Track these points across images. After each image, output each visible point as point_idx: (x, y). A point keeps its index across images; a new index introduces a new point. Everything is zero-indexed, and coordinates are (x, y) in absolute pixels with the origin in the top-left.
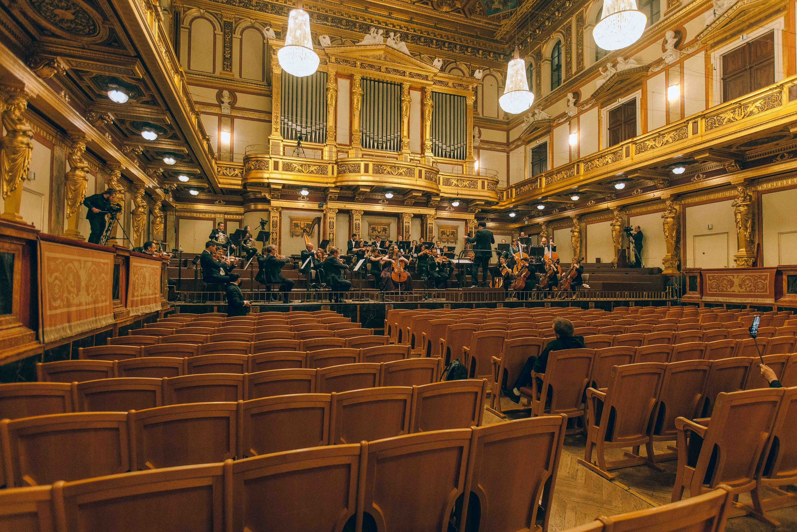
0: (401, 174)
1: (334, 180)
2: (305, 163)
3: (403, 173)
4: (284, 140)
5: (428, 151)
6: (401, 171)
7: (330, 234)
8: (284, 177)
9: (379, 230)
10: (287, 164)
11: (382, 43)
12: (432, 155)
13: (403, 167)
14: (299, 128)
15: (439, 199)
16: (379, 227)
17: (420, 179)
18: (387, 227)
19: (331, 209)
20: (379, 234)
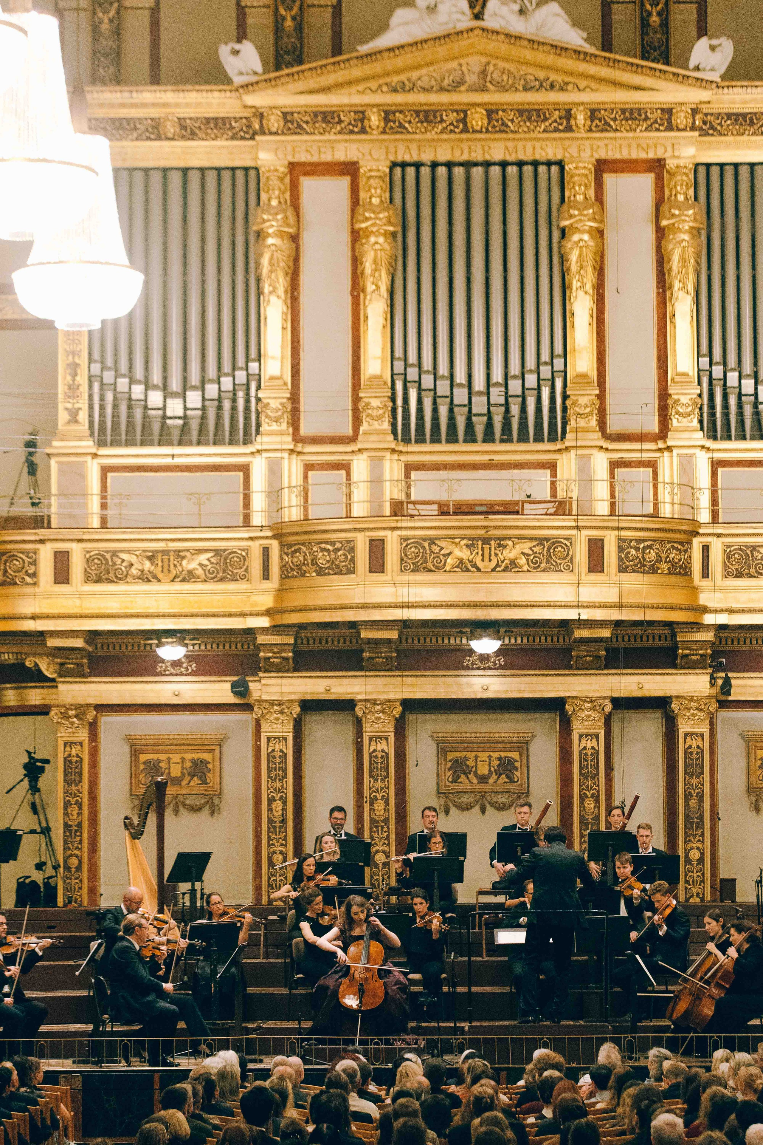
0: (512, 565)
1: (267, 601)
2: (161, 545)
3: (522, 561)
4: (103, 451)
5: (685, 422)
6: (509, 554)
7: (271, 801)
8: (92, 606)
9: (483, 770)
10: (101, 556)
11: (466, 22)
12: (699, 437)
13: (521, 538)
14: (155, 398)
15: (709, 636)
16: (483, 756)
17: (594, 577)
18: (515, 755)
19: (272, 703)
20: (484, 787)
